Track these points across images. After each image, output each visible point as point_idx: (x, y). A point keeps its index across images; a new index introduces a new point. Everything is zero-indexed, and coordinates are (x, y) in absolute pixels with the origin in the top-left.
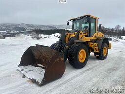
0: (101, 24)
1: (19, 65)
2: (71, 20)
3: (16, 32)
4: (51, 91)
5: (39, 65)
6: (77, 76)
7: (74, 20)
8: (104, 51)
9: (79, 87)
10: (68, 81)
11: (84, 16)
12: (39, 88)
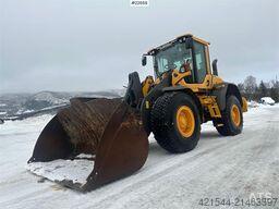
0: (216, 61)
1: (32, 160)
2: (149, 54)
3: (29, 111)
4: (114, 198)
5: (82, 155)
6: (180, 165)
7: (155, 52)
8: (233, 114)
9: (191, 182)
10: (158, 175)
11: (179, 39)
12: (83, 196)
